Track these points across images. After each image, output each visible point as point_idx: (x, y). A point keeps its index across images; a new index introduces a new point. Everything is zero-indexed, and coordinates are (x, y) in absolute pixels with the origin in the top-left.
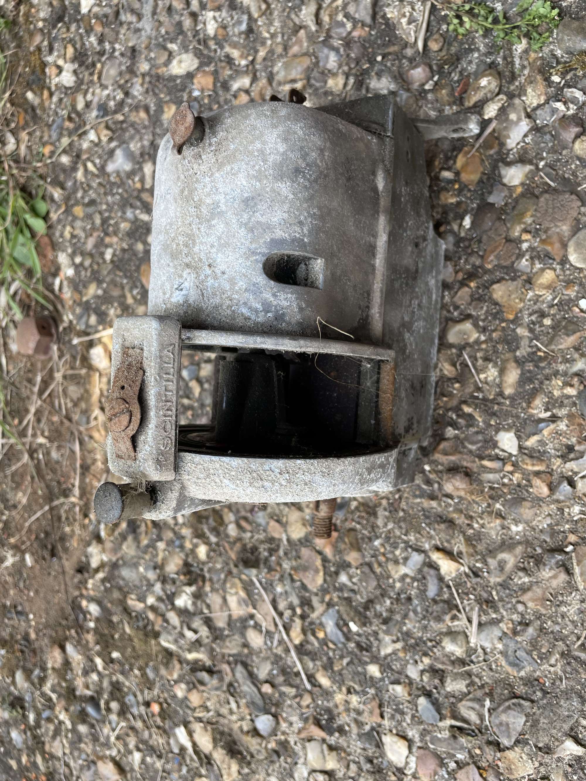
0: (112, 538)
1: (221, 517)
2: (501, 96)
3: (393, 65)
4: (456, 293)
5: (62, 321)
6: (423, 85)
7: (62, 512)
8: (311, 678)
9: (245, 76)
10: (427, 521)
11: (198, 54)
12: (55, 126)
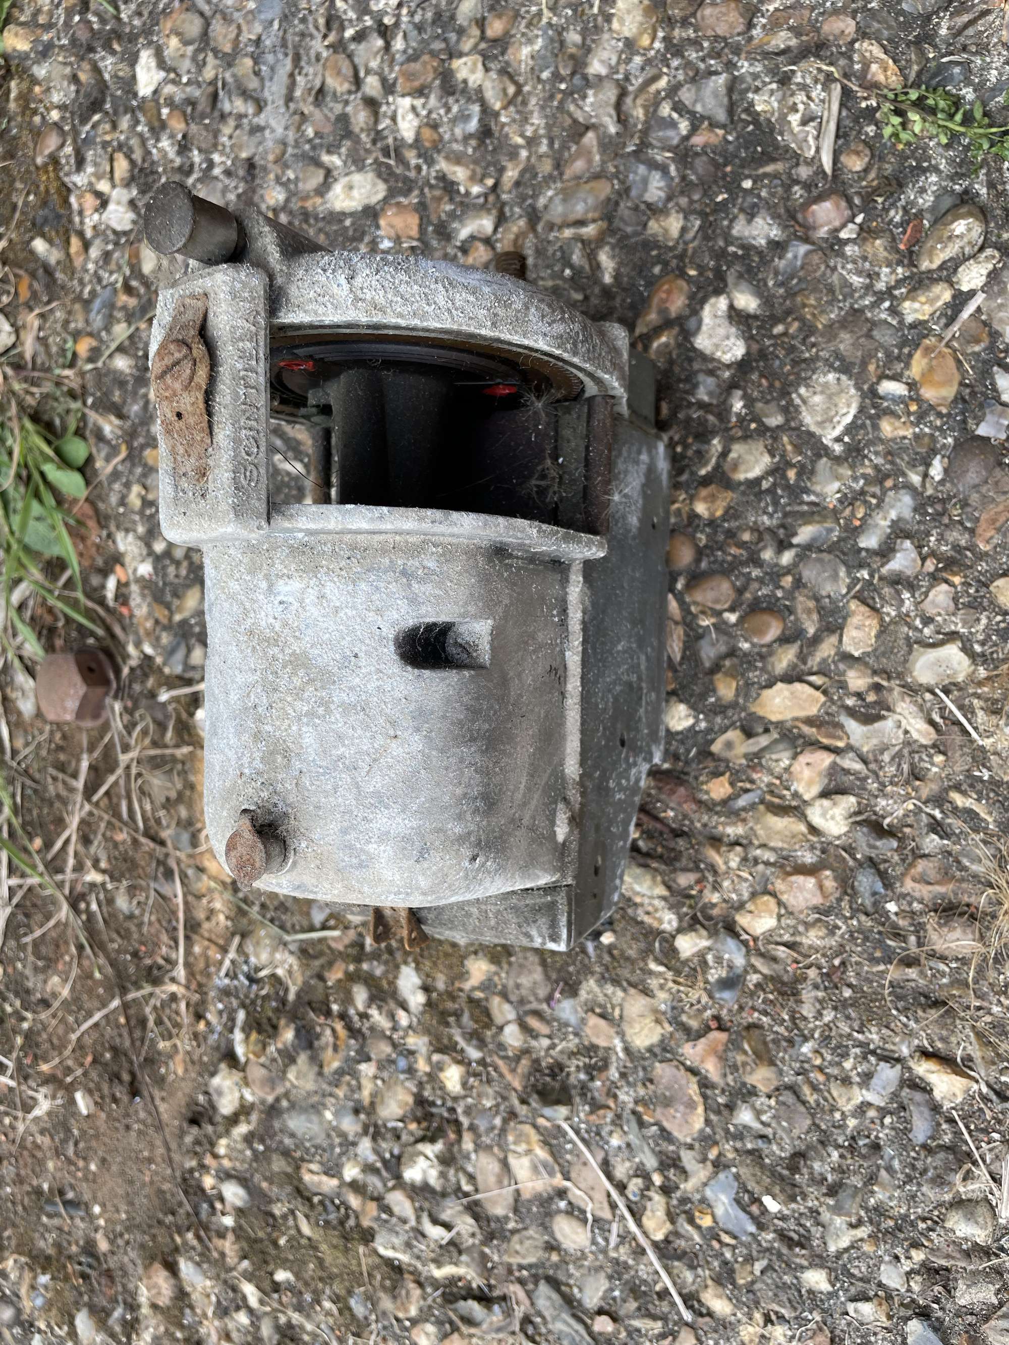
0: (262, 1060)
1: (487, 1013)
2: (989, 252)
3: (773, 195)
4: (926, 594)
5: (126, 657)
6: (837, 230)
7: (148, 1010)
8: (690, 1299)
9: (483, 213)
10: (901, 1005)
11: (384, 173)
12: (97, 304)
